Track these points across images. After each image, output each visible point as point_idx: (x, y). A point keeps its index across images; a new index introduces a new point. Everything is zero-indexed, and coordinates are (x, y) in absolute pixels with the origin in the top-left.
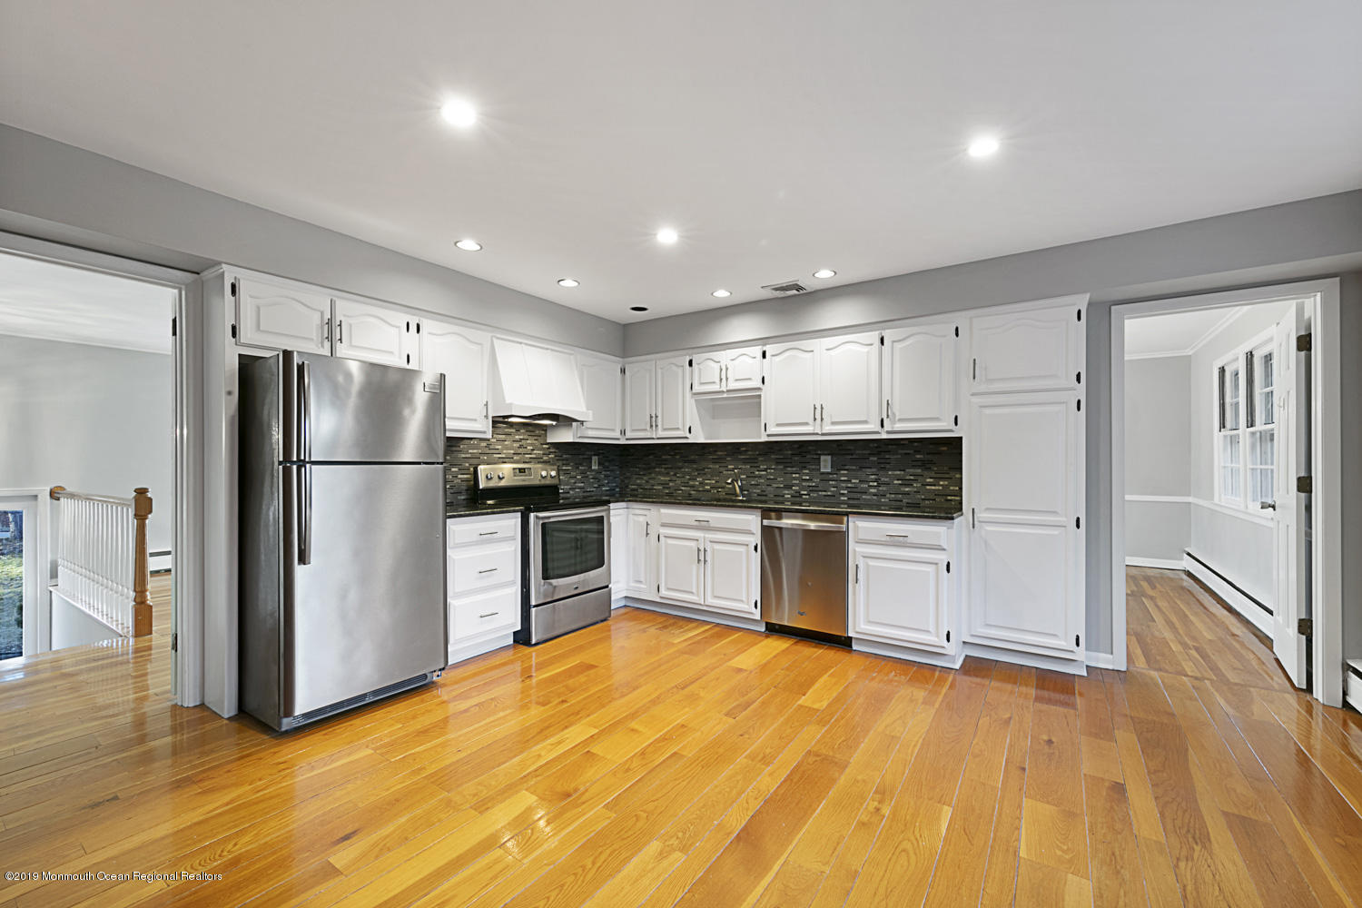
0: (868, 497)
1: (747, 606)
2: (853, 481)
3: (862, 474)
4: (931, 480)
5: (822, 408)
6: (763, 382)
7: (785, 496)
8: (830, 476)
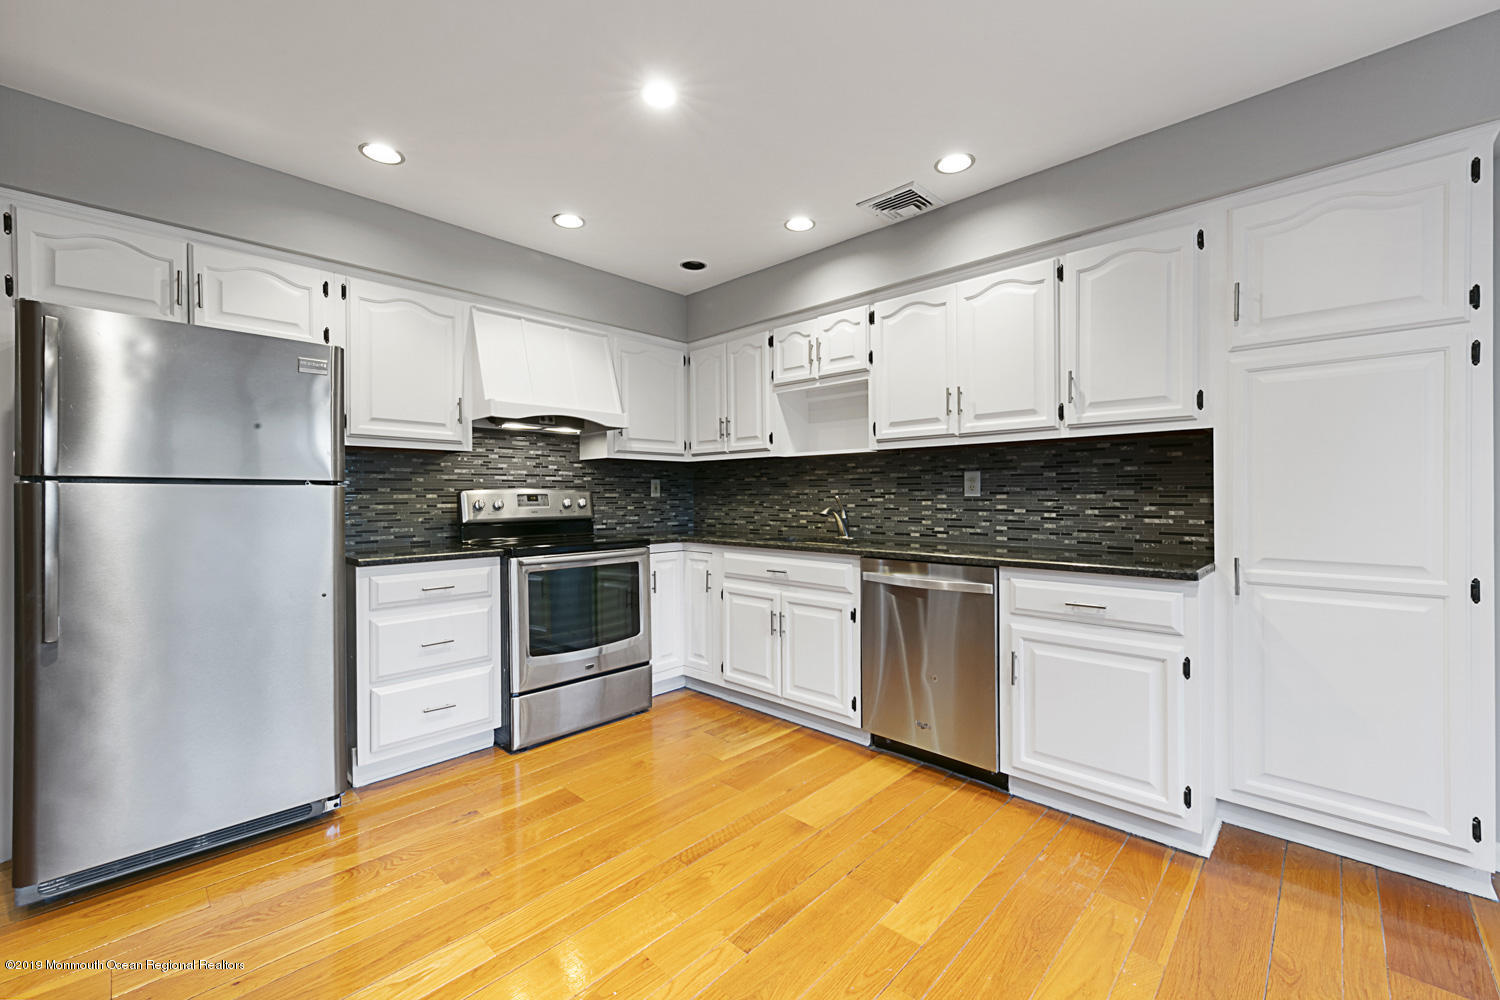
0: (1041, 537)
1: (840, 706)
2: (1016, 511)
3: (1032, 500)
4: (1153, 508)
5: (960, 393)
6: (871, 360)
7: (912, 535)
8: (980, 503)
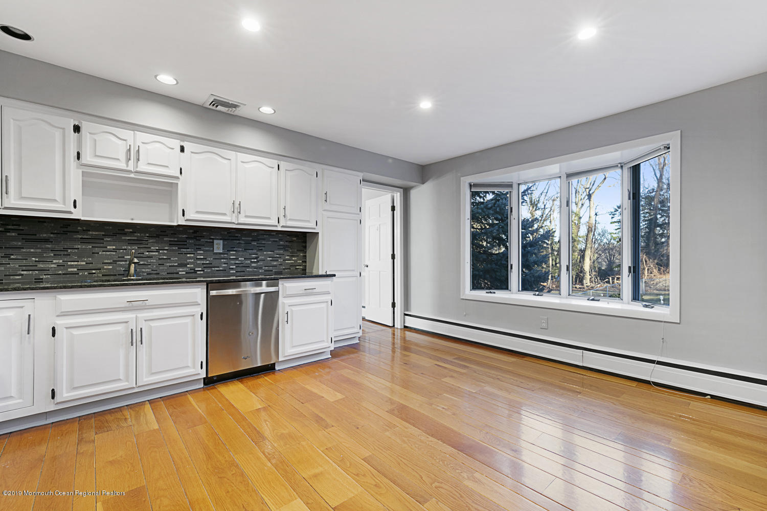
0: (251, 270)
1: (189, 370)
2: (240, 259)
3: (247, 254)
4: (288, 257)
5: (240, 204)
6: (181, 173)
7: (180, 273)
8: (222, 256)
